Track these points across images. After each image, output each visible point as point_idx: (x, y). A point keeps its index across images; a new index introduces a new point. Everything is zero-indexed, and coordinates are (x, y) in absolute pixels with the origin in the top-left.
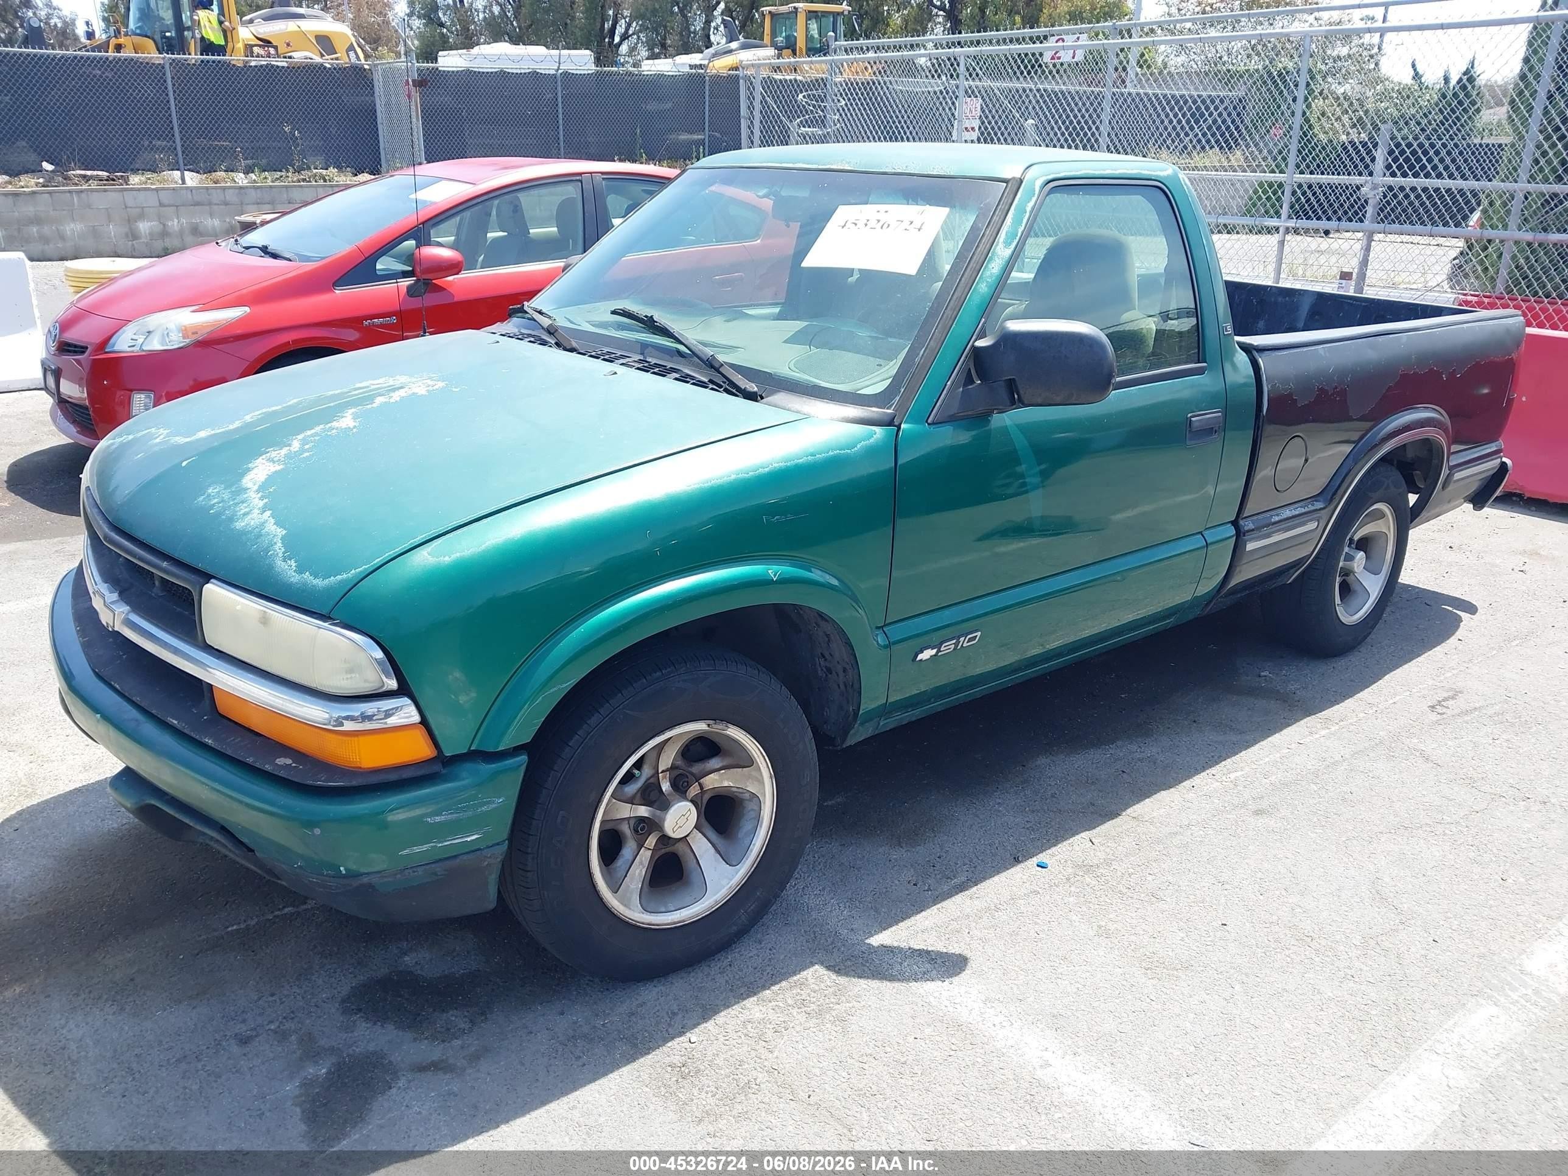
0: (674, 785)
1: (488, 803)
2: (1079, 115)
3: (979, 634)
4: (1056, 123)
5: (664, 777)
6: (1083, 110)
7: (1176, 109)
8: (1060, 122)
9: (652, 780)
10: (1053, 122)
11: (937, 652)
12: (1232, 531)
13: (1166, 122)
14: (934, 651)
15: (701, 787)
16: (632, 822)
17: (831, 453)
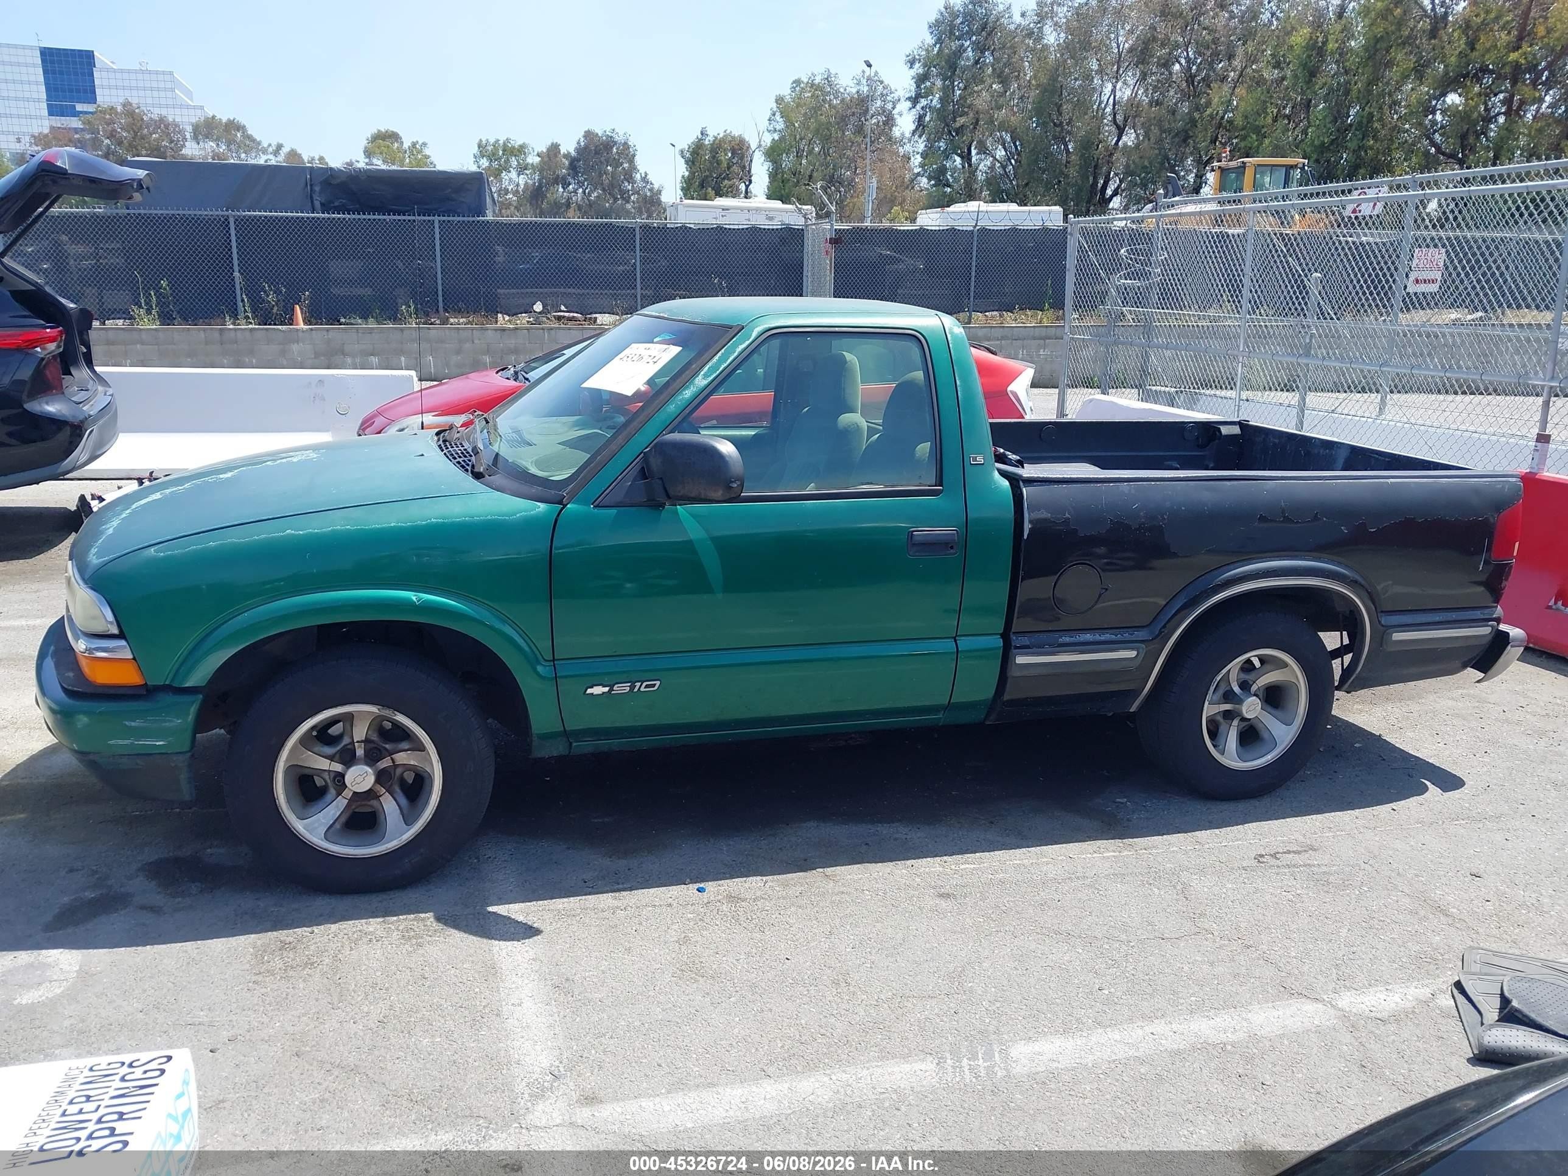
0: (367, 753)
1: (169, 721)
2: (1385, 270)
3: (658, 683)
4: (1356, 276)
5: (360, 747)
6: (1390, 263)
7: (1464, 262)
8: (1359, 275)
9: (349, 747)
10: (1352, 276)
11: (610, 691)
12: (1000, 643)
13: (1454, 275)
14: (606, 689)
15: (393, 761)
16: (332, 775)
17: (489, 517)
